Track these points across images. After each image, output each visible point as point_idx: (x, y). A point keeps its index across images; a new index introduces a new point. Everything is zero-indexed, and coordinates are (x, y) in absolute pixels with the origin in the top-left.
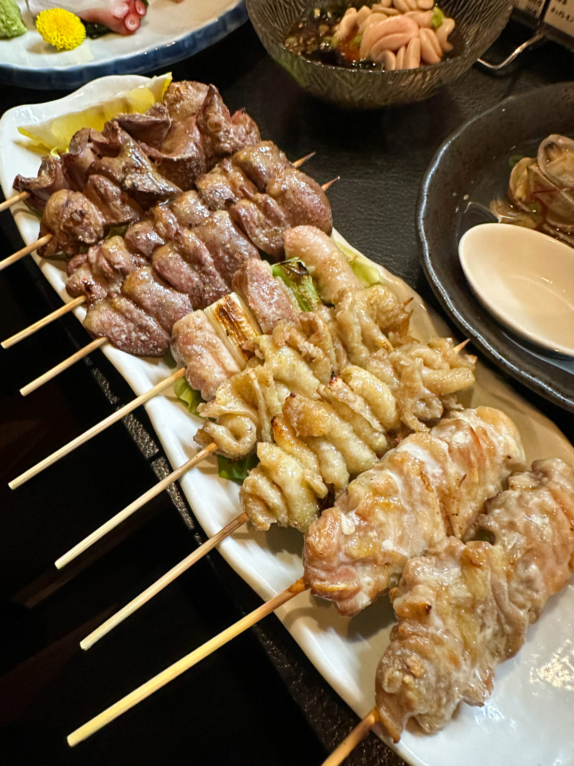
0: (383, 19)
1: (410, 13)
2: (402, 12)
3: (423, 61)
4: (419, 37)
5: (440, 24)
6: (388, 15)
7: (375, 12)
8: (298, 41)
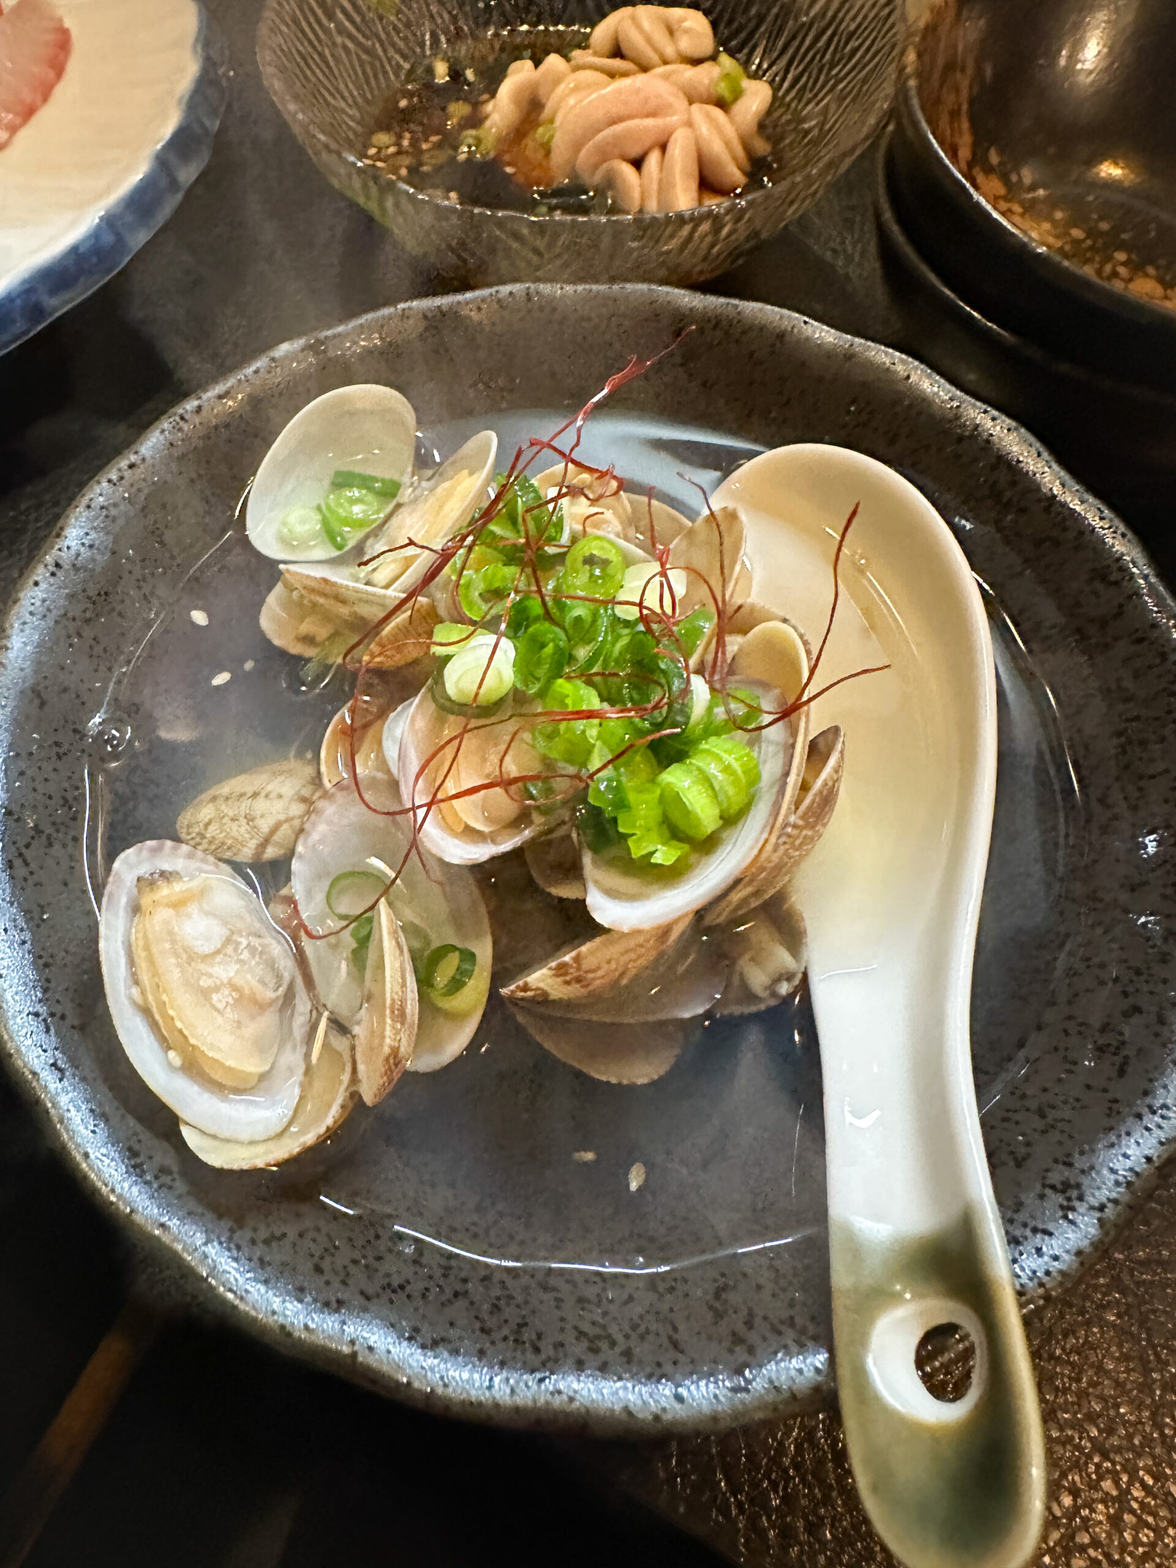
0: (600, 86)
1: (661, 69)
2: (645, 69)
3: (707, 184)
4: (689, 124)
5: (738, 94)
6: (612, 75)
7: (577, 68)
8: (398, 144)
